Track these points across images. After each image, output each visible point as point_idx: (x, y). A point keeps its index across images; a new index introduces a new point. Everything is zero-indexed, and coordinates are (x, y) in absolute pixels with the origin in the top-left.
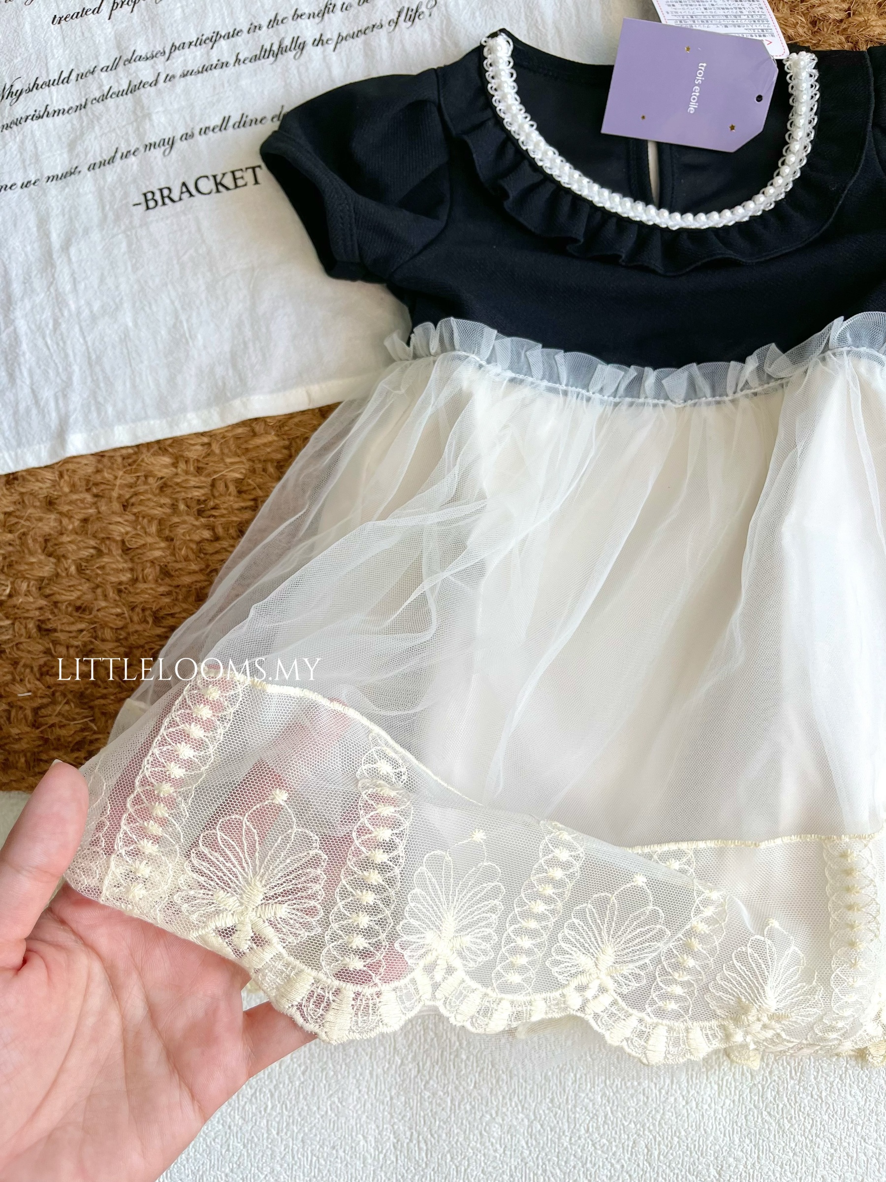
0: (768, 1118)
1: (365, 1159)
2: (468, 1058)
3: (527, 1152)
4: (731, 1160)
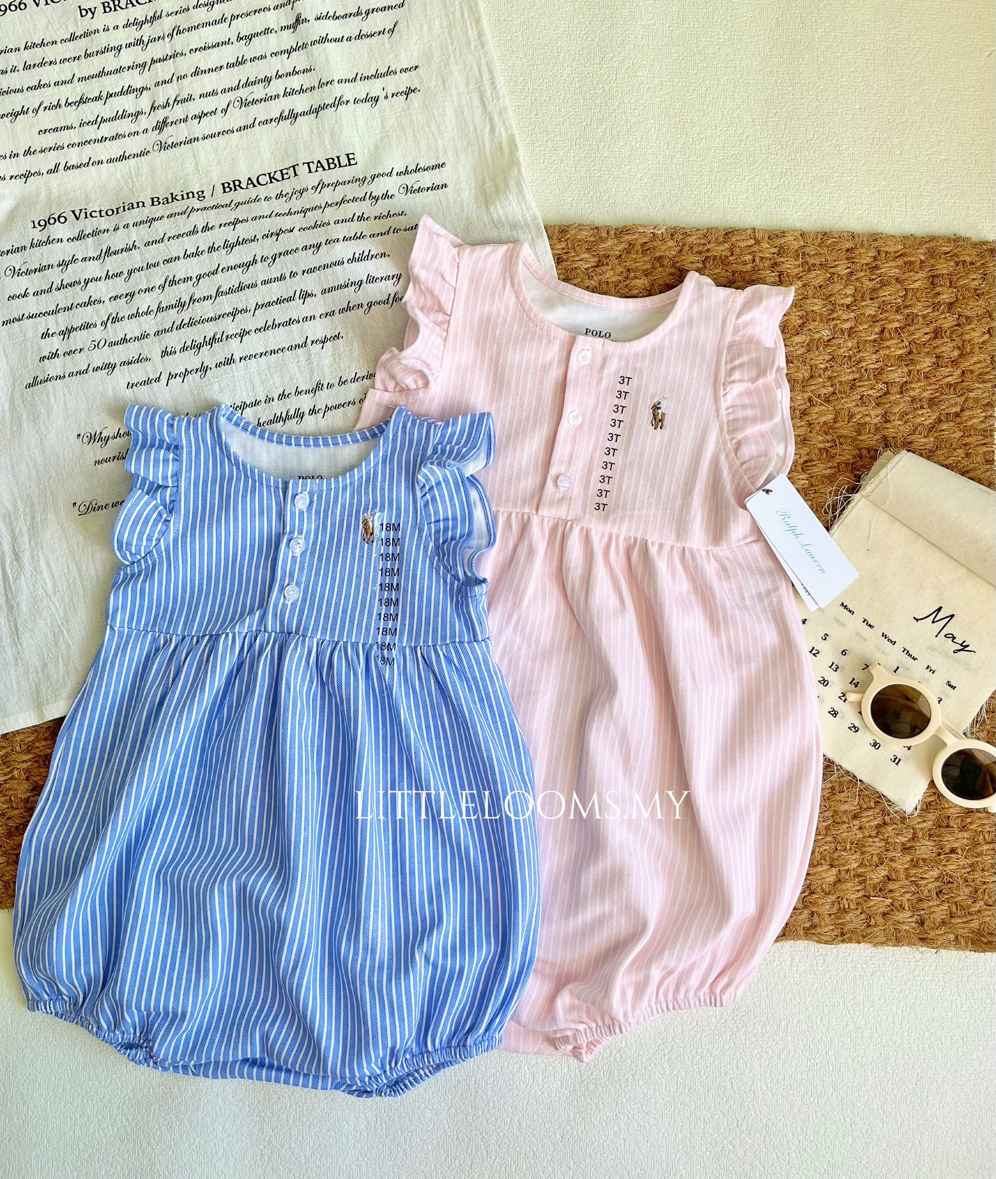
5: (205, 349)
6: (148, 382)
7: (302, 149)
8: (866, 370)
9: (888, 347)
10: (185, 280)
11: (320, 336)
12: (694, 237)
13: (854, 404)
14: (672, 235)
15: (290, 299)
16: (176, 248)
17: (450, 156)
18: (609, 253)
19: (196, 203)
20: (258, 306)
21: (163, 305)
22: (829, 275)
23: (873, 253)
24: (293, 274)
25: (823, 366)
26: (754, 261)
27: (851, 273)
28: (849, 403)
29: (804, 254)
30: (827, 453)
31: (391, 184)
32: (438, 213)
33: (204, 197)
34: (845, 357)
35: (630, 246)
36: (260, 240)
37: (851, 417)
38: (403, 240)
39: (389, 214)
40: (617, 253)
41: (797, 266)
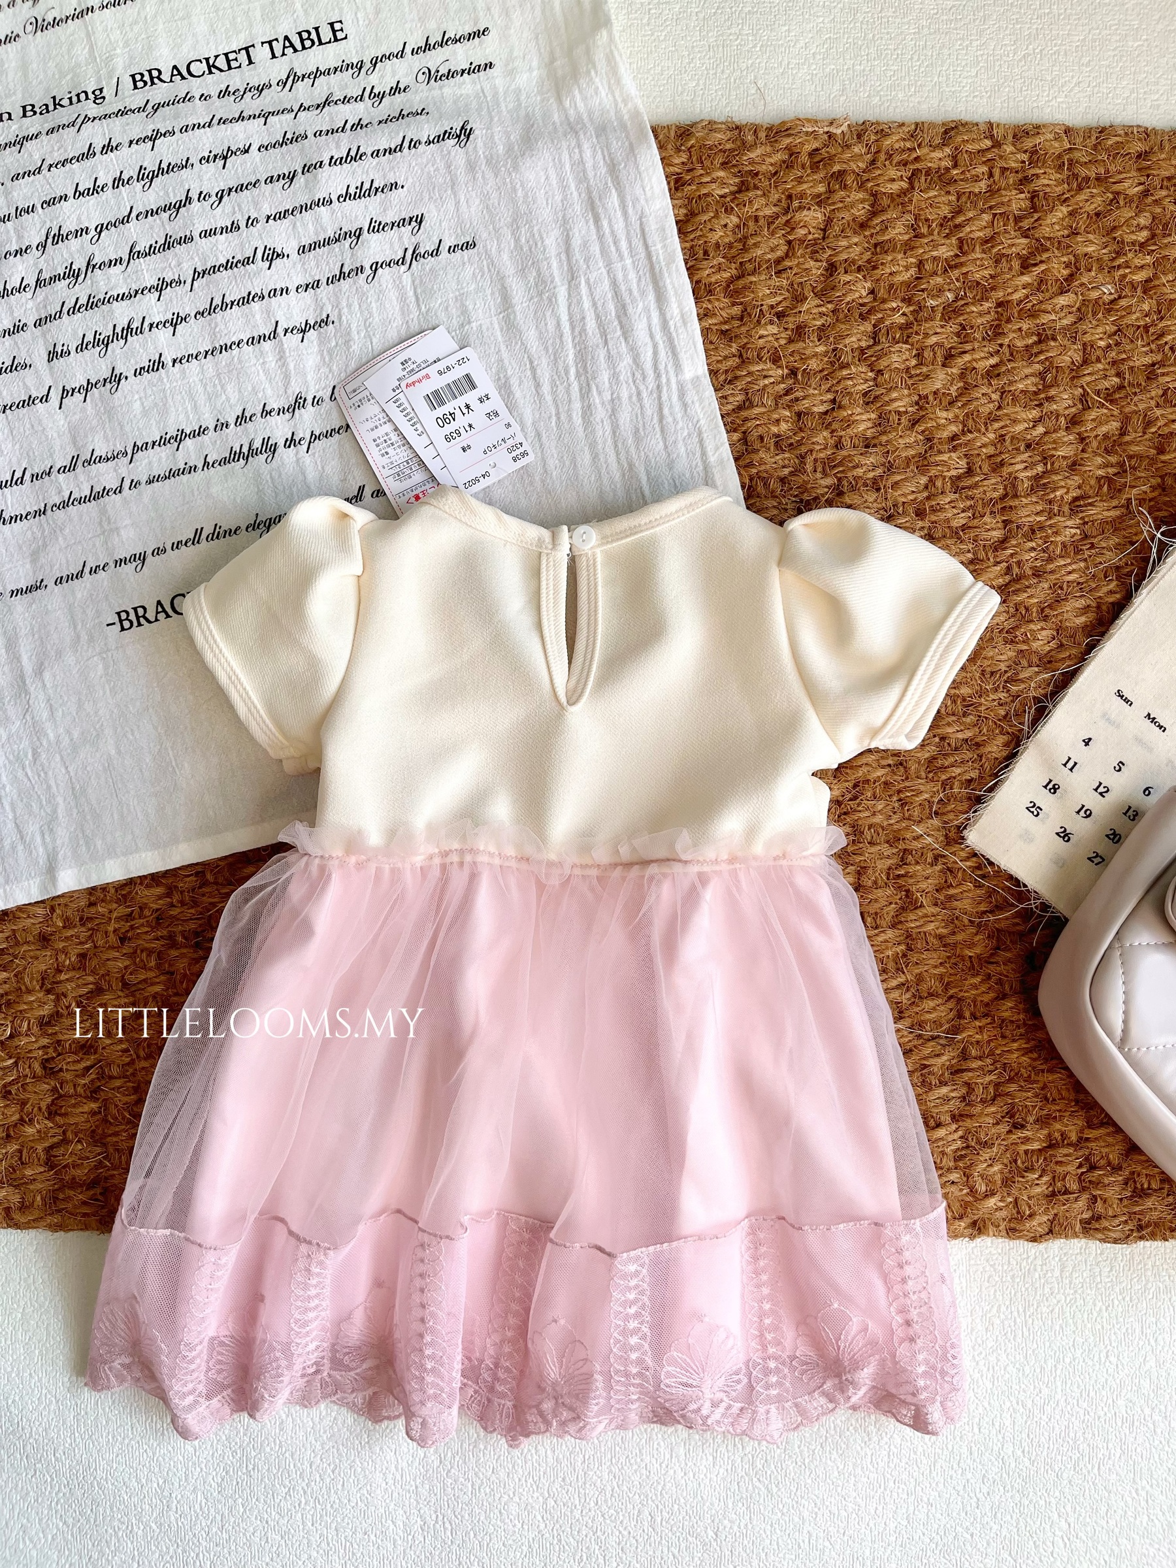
0: (757, 1484)
1: (395, 1541)
2: (486, 1448)
3: (542, 1526)
4: (726, 1522)
5: (116, 346)
6: (30, 401)
7: (259, 17)
8: (1172, 349)
10: (79, 233)
11: (299, 321)
12: (895, 138)
13: (1153, 403)
14: (859, 136)
15: (247, 261)
16: (60, 181)
17: (496, 16)
18: (758, 168)
19: (91, 109)
20: (197, 274)
21: (46, 275)
22: (1111, 196)
24: (251, 222)
25: (1102, 343)
26: (991, 175)
27: (1146, 193)
28: (1145, 401)
29: (1070, 161)
30: (1112, 486)
31: (401, 71)
32: (479, 110)
33: (104, 98)
34: (1139, 327)
35: (791, 155)
36: (197, 165)
37: (1148, 424)
38: (425, 161)
39: (401, 116)
40: (771, 168)
41: (1060, 182)
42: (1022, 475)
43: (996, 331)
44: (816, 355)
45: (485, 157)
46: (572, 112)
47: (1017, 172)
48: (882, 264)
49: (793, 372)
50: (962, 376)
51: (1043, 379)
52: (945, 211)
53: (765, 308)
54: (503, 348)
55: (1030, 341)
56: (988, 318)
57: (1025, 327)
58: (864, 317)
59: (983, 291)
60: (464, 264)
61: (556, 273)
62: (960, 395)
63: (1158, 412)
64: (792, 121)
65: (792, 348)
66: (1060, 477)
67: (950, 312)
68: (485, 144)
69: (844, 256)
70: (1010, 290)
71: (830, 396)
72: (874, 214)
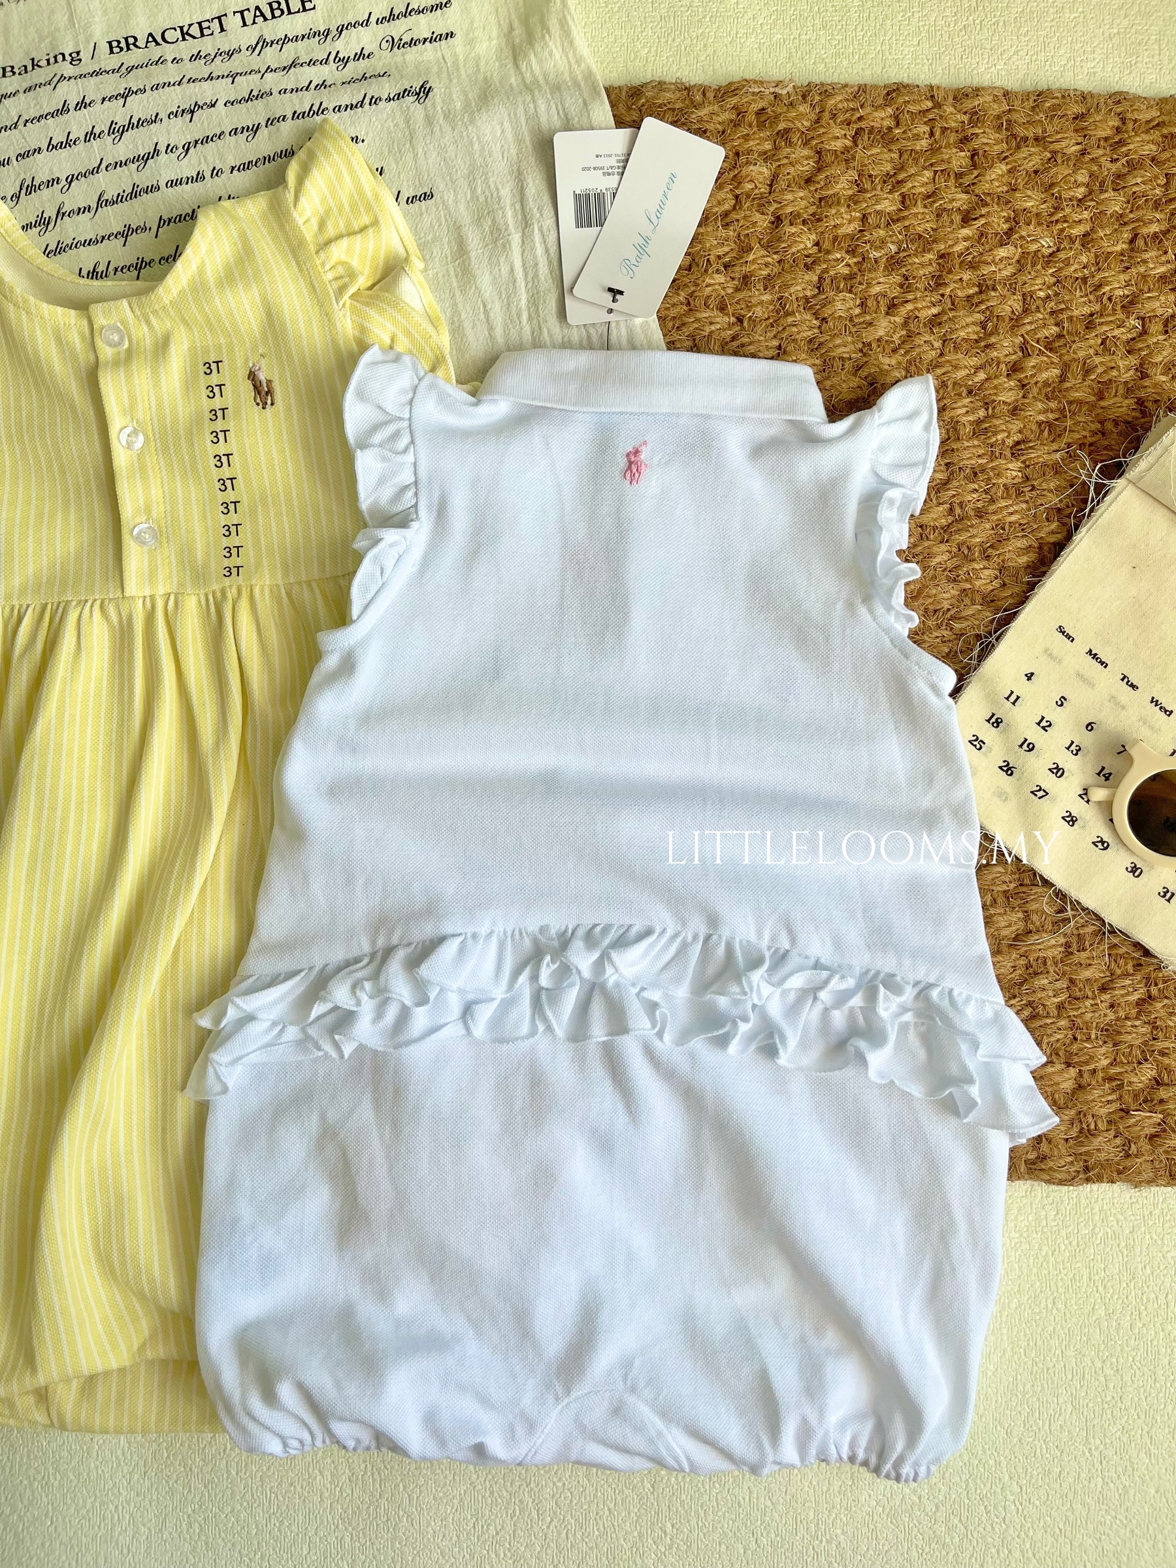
8: (1110, 299)
9: (1145, 261)
10: (50, 183)
12: (839, 98)
13: (1092, 351)
14: (804, 97)
16: (35, 136)
18: (706, 126)
19: (67, 69)
20: (163, 223)
22: (1049, 155)
23: (1115, 122)
24: (216, 172)
25: (1042, 294)
26: (932, 134)
27: (1083, 153)
28: (1084, 349)
29: (1009, 121)
30: (1052, 429)
31: (365, 38)
32: (439, 74)
33: (80, 60)
34: (1077, 278)
35: (738, 115)
36: (165, 120)
37: (1087, 372)
38: (385, 117)
39: (364, 77)
40: (718, 126)
41: (998, 142)
42: (964, 419)
43: (938, 282)
44: (761, 303)
45: (443, 112)
46: (528, 75)
47: (957, 132)
48: (826, 216)
49: (740, 320)
50: (905, 324)
51: (984, 328)
52: (888, 167)
53: (712, 258)
54: (458, 293)
55: (971, 292)
56: (930, 269)
57: (966, 277)
58: (808, 267)
59: (925, 242)
60: (422, 214)
61: (511, 221)
62: (903, 342)
63: (1098, 360)
64: (739, 82)
65: (740, 295)
66: (1001, 422)
67: (894, 263)
68: (443, 101)
69: (789, 210)
70: (950, 243)
71: (775, 343)
72: (819, 170)
